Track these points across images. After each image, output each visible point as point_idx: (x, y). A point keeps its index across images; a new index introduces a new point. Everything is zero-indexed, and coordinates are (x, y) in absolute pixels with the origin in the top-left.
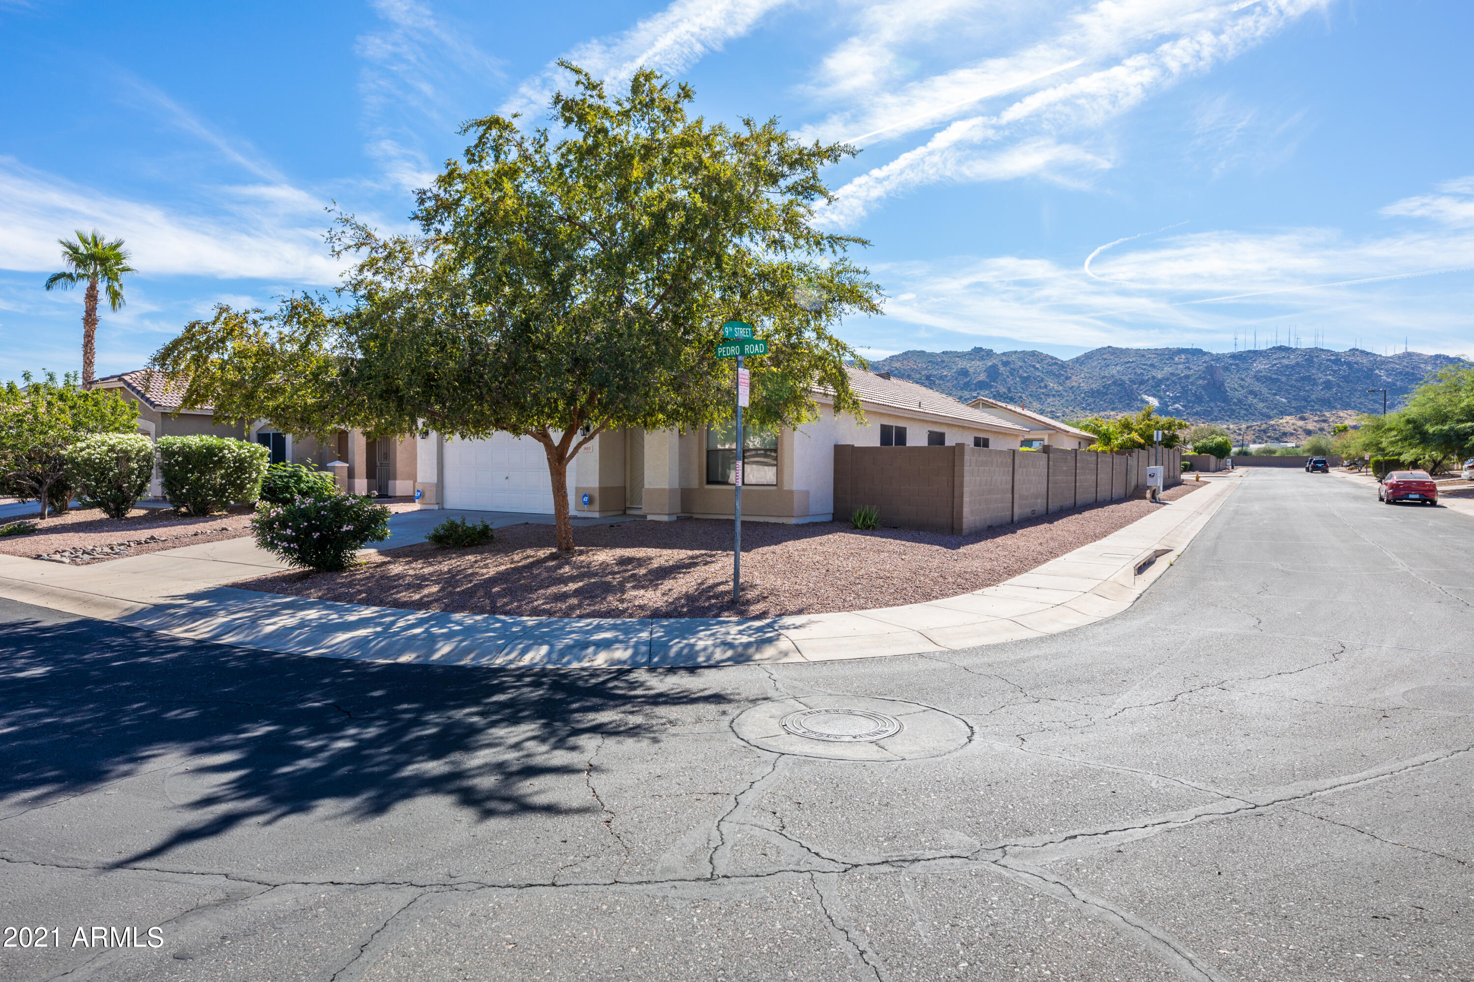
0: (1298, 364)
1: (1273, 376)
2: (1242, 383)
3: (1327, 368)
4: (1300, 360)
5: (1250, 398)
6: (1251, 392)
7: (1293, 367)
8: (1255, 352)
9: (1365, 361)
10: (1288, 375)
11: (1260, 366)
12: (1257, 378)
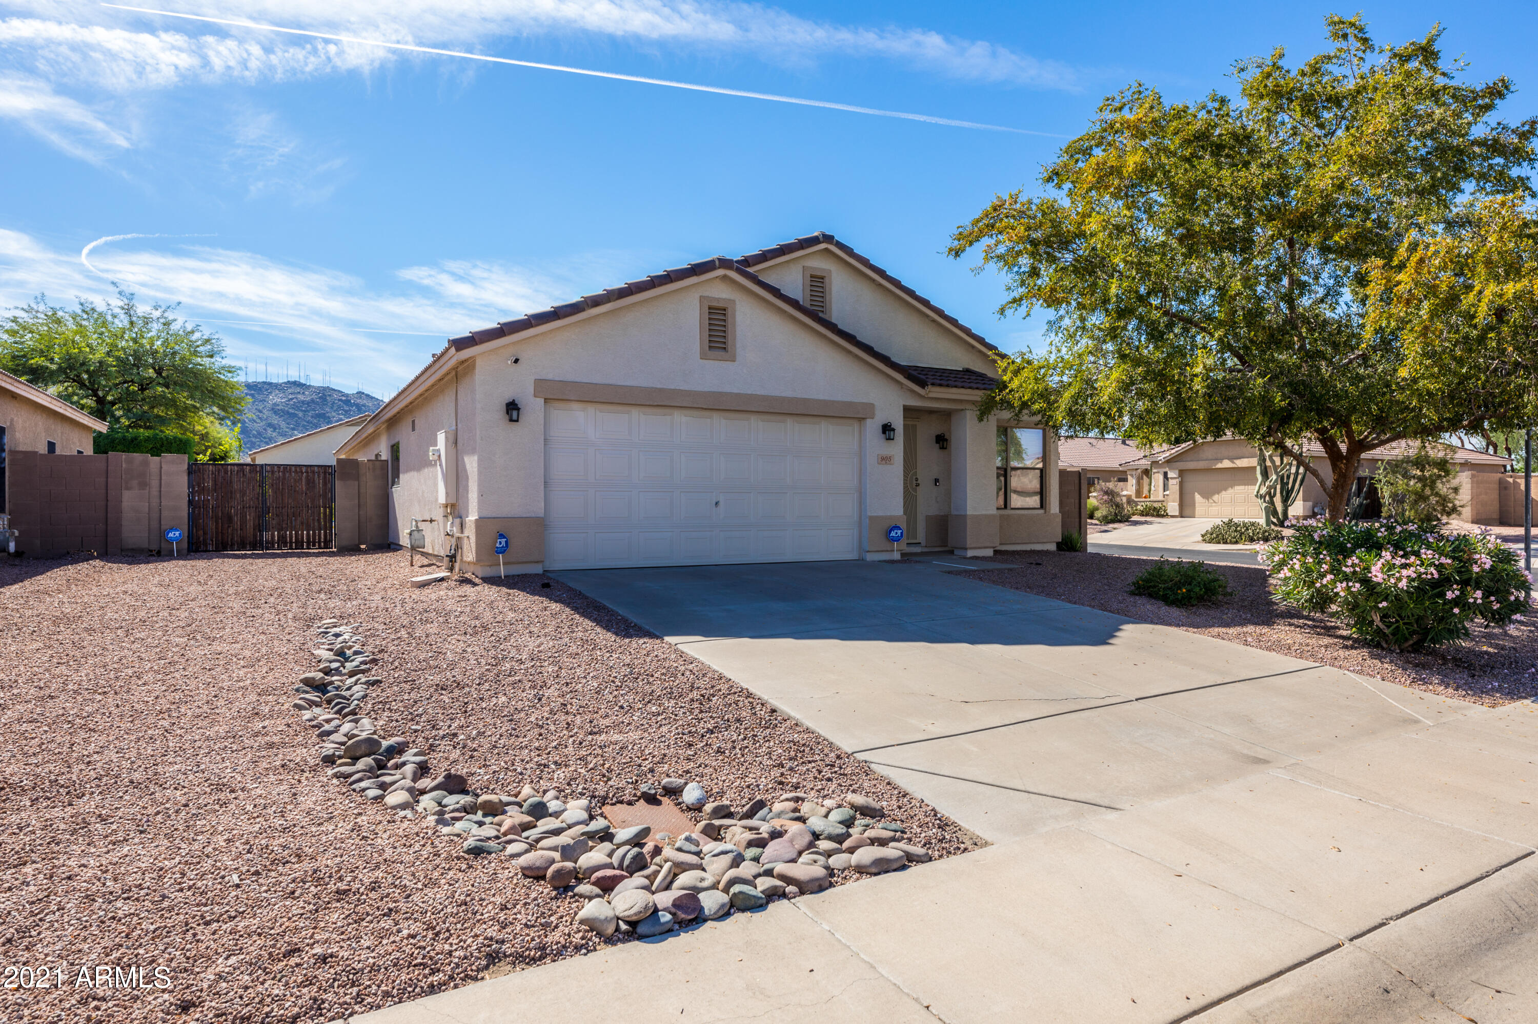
0: (313, 401)
1: (290, 411)
2: (261, 415)
3: (339, 407)
4: (314, 396)
5: (270, 430)
6: (270, 425)
7: (308, 403)
8: (270, 384)
9: (370, 404)
10: (305, 411)
11: (275, 398)
12: (274, 410)
